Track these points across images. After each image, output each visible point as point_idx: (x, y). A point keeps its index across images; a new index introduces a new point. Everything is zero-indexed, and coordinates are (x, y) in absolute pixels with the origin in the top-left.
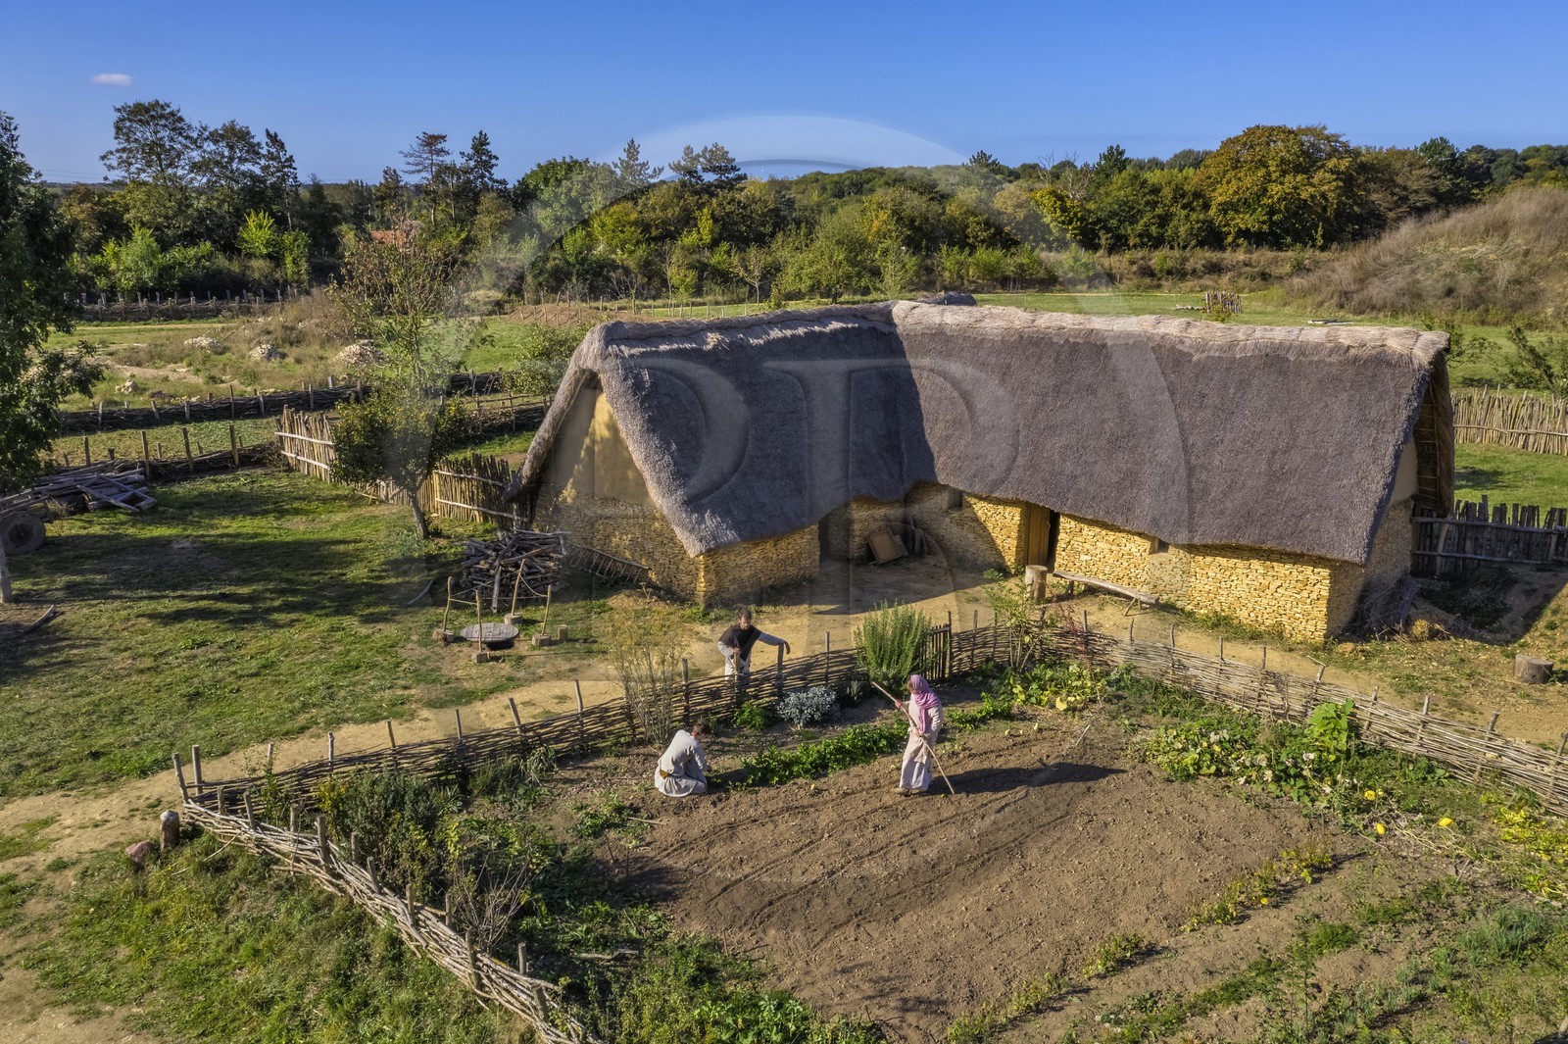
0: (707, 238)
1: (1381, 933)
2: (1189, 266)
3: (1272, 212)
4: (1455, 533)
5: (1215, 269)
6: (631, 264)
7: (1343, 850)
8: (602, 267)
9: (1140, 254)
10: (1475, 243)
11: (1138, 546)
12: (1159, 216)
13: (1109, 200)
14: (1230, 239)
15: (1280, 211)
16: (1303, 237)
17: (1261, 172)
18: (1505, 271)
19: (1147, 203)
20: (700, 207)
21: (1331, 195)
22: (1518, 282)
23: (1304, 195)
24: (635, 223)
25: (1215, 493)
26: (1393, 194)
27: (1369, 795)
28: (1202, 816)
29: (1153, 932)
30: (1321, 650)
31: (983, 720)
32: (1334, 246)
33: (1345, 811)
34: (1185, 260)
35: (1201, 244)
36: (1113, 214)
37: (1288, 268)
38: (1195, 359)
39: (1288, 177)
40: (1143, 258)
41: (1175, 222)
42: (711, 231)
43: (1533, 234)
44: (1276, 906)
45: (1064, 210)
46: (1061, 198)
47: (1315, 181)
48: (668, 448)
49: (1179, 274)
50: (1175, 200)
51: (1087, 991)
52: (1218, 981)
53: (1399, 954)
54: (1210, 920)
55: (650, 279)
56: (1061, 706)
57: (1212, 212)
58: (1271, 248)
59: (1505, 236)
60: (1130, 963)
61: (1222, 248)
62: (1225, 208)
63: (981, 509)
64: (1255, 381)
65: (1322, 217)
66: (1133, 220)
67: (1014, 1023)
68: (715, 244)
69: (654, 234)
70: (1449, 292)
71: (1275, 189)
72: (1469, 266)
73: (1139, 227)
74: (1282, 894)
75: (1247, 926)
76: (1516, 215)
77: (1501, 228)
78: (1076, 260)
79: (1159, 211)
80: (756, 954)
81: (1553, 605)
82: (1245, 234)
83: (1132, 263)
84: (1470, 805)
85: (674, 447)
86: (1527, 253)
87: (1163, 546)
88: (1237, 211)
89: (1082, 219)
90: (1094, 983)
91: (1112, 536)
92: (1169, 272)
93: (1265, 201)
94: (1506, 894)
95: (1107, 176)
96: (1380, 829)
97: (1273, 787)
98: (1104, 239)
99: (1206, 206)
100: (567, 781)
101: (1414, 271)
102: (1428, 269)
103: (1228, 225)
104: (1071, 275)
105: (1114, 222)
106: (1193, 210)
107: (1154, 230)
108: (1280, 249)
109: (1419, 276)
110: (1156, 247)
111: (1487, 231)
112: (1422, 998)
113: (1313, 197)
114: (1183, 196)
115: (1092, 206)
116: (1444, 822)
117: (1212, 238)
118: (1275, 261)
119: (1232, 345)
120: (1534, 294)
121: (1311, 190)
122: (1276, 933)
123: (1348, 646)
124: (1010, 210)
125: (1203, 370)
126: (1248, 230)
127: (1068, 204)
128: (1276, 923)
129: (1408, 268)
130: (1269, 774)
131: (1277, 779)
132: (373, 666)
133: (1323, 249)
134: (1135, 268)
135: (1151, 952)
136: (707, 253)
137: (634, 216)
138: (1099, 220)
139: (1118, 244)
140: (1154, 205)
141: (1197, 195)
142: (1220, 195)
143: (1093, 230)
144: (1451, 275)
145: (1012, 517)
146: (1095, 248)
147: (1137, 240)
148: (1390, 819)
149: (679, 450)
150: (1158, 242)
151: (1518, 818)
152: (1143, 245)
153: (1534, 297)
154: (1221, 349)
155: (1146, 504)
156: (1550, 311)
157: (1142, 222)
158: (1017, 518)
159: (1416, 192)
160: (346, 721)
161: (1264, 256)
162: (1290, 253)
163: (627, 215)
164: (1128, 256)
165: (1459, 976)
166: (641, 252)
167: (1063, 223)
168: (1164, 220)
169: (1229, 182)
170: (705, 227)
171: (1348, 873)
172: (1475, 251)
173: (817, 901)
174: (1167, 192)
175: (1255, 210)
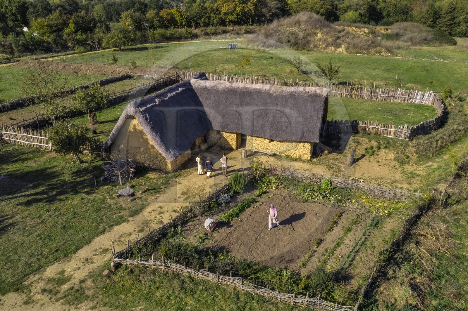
0: (73, 30)
1: (354, 227)
2: (218, 31)
3: (238, 15)
4: (327, 128)
5: (225, 32)
6: (49, 40)
7: (341, 211)
8: (40, 43)
9: (204, 29)
10: (293, 27)
11: (266, 141)
12: (208, 17)
13: (193, 12)
14: (227, 23)
15: (240, 15)
16: (246, 23)
17: (234, 3)
18: (301, 35)
19: (204, 13)
20: (69, 19)
21: (253, 10)
22: (304, 38)
23: (246, 10)
24: (46, 26)
25: (284, 128)
26: (268, 9)
27: (339, 198)
28: (314, 209)
29: (320, 237)
30: (310, 161)
31: (261, 195)
32: (254, 24)
33: (337, 202)
34: (216, 30)
35: (220, 25)
36: (195, 16)
37: (244, 31)
38: (274, 95)
39: (241, 5)
40: (205, 30)
41: (212, 18)
42: (74, 28)
43: (306, 25)
44: (336, 226)
45: (181, 15)
46: (179, 12)
47: (248, 6)
48: (158, 134)
49: (215, 34)
50: (211, 12)
51: (316, 251)
52: (335, 243)
53: (359, 230)
54: (328, 232)
55: (57, 45)
56: (274, 188)
57: (222, 15)
58: (238, 26)
59: (300, 25)
60: (320, 244)
61: (226, 26)
62: (225, 14)
63: (225, 135)
64: (289, 101)
65: (251, 16)
66: (201, 18)
67: (308, 260)
68: (76, 32)
69: (54, 29)
70: (289, 41)
71: (238, 8)
72: (293, 34)
73: (203, 20)
74: (336, 223)
75: (334, 231)
76: (302, 19)
77: (298, 23)
78: (187, 31)
79: (207, 15)
80: (255, 259)
81: (349, 143)
82: (231, 21)
83: (202, 31)
84: (355, 196)
85: (159, 134)
86: (305, 30)
87: (272, 141)
88: (228, 15)
89: (187, 18)
90: (316, 249)
91: (260, 139)
92: (213, 34)
93: (236, 12)
94: (369, 214)
95: (191, 4)
96: (344, 205)
97: (323, 200)
98: (193, 24)
99: (220, 13)
100: (186, 230)
101: (279, 35)
102: (282, 34)
103: (226, 19)
104: (186, 36)
105: (195, 19)
106: (217, 14)
107: (207, 21)
108: (240, 26)
109: (280, 37)
110: (208, 26)
111: (295, 24)
112: (366, 238)
113: (248, 11)
114: (213, 10)
115: (188, 14)
116: (353, 201)
117: (223, 23)
118: (240, 29)
119: (282, 92)
120: (308, 41)
121: (247, 8)
122: (339, 231)
123: (315, 160)
124: (165, 16)
125: (276, 97)
126: (232, 20)
127: (182, 14)
128: (338, 229)
129: (277, 34)
130: (321, 197)
131: (323, 198)
132: (104, 208)
133: (252, 25)
134: (203, 33)
135: (321, 241)
136: (74, 35)
137: (46, 23)
138: (191, 19)
139: (197, 26)
140: (206, 13)
141: (217, 10)
142: (223, 10)
143: (190, 21)
144: (288, 36)
145: (234, 136)
146: (191, 27)
147: (203, 24)
148: (345, 202)
149: (160, 134)
150: (208, 25)
151: (364, 198)
152: (204, 26)
153: (308, 42)
154: (280, 92)
155: (268, 131)
156: (312, 46)
157: (203, 18)
158: (235, 136)
159: (273, 8)
160: (113, 225)
161: (237, 27)
162: (244, 27)
163: (44, 23)
164: (201, 29)
165: (370, 232)
166: (52, 36)
167: (181, 20)
168: (209, 18)
169: (225, 6)
170: (72, 27)
171: (344, 216)
172: (293, 29)
173: (258, 245)
174: (209, 9)
175: (233, 15)
